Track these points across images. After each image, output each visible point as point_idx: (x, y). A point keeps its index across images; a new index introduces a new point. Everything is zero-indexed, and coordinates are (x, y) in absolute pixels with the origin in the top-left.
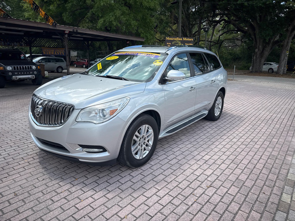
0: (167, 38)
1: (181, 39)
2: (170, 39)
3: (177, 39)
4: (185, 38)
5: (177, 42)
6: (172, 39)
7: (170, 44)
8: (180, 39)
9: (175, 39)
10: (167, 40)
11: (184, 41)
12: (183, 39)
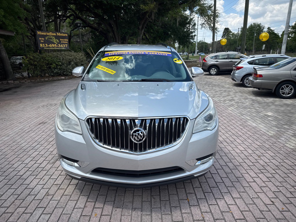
0: (38, 32)
1: (55, 34)
2: (42, 34)
3: (50, 34)
4: (58, 33)
5: (50, 37)
6: (44, 34)
7: (43, 39)
8: (53, 34)
9: (48, 34)
10: (39, 35)
11: (59, 36)
12: (56, 34)
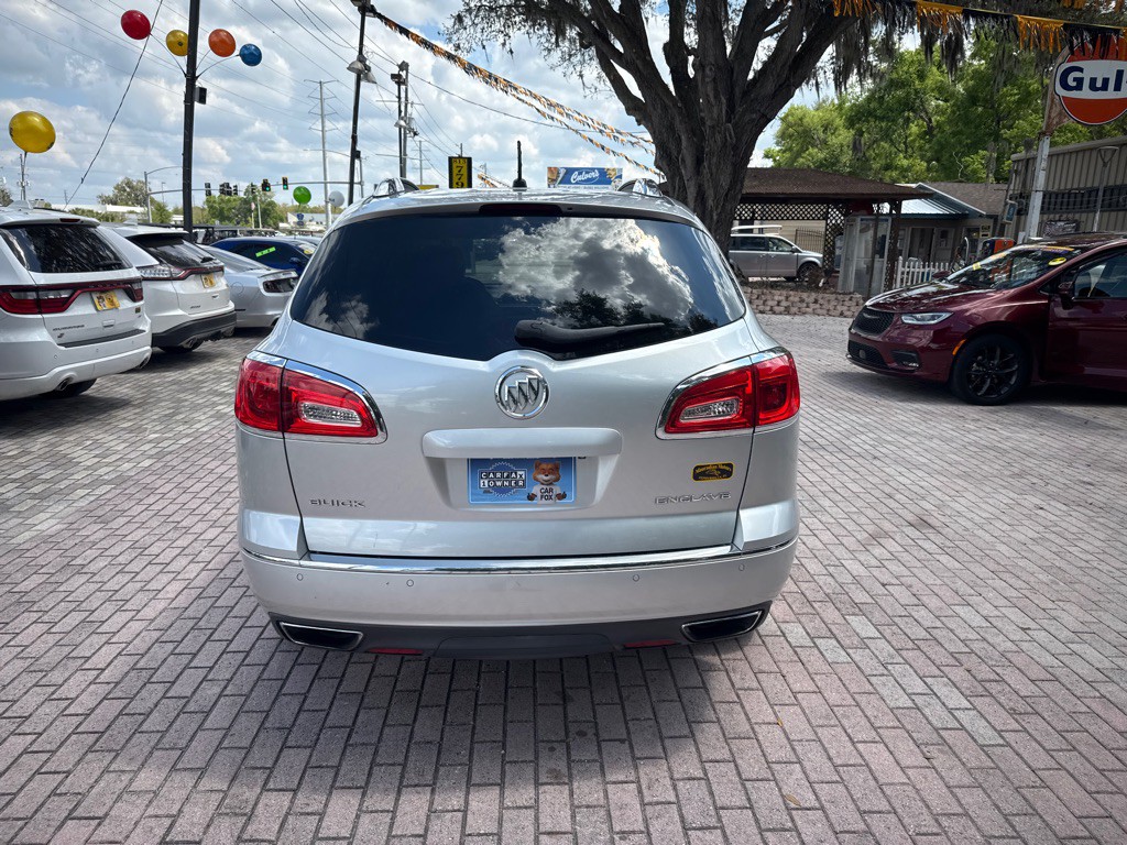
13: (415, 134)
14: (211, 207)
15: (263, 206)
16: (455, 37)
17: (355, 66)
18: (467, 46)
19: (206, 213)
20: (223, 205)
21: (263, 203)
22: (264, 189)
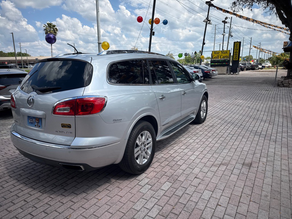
13: (232, 36)
14: (186, 59)
15: (198, 58)
16: (234, 9)
17: (205, 21)
18: (237, 10)
19: (185, 60)
20: (189, 58)
21: (198, 57)
22: (195, 54)
